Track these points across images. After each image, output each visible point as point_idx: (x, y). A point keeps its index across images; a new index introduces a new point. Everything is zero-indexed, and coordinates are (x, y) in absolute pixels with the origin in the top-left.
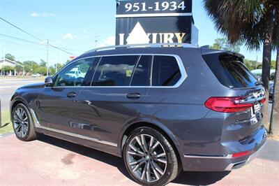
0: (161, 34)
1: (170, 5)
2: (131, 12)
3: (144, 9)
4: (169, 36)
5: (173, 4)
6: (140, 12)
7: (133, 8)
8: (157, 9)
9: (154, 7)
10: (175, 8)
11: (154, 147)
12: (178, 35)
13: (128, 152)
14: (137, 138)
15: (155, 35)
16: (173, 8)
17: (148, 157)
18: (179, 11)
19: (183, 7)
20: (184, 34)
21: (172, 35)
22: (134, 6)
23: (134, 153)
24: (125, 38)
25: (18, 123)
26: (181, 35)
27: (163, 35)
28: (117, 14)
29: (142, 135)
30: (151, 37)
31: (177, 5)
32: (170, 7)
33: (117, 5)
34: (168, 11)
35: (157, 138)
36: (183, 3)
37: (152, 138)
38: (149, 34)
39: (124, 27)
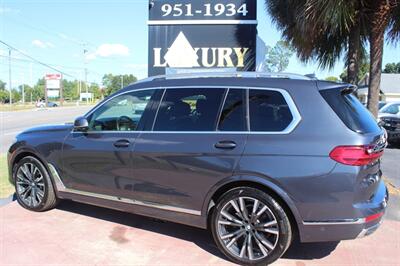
0: (214, 49)
1: (226, 8)
2: (170, 17)
3: (189, 13)
4: (225, 52)
5: (230, 7)
6: (183, 17)
7: (173, 12)
8: (208, 13)
9: (204, 11)
10: (234, 12)
11: (259, 214)
12: (238, 50)
13: (220, 222)
14: (232, 202)
15: (205, 51)
16: (231, 12)
17: (249, 227)
18: (239, 16)
19: (245, 12)
20: (246, 49)
21: (229, 51)
22: (175, 9)
23: (229, 223)
24: (163, 54)
25: (25, 186)
26: (242, 51)
27: (217, 51)
28: (150, 19)
29: (241, 199)
30: (200, 54)
31: (236, 9)
32: (226, 11)
33: (150, 6)
34: (223, 17)
35: (264, 202)
36: (244, 6)
37: (256, 201)
38: (197, 49)
39: (160, 39)
